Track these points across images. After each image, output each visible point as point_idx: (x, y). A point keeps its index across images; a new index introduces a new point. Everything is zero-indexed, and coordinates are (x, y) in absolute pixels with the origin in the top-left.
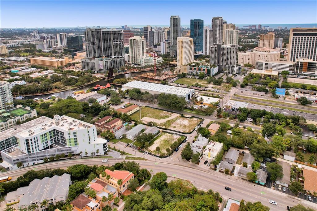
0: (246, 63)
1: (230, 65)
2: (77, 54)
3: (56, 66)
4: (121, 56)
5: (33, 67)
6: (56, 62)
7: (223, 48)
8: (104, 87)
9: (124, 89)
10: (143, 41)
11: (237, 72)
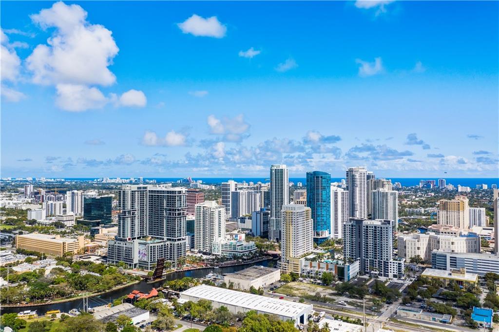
0: (413, 256)
1: (382, 259)
2: (100, 230)
3: (62, 251)
4: (179, 238)
5: (19, 252)
6: (62, 245)
7: (367, 227)
8: (147, 294)
9: (182, 300)
10: (219, 210)
11: (395, 274)
